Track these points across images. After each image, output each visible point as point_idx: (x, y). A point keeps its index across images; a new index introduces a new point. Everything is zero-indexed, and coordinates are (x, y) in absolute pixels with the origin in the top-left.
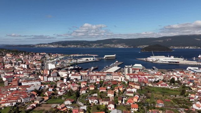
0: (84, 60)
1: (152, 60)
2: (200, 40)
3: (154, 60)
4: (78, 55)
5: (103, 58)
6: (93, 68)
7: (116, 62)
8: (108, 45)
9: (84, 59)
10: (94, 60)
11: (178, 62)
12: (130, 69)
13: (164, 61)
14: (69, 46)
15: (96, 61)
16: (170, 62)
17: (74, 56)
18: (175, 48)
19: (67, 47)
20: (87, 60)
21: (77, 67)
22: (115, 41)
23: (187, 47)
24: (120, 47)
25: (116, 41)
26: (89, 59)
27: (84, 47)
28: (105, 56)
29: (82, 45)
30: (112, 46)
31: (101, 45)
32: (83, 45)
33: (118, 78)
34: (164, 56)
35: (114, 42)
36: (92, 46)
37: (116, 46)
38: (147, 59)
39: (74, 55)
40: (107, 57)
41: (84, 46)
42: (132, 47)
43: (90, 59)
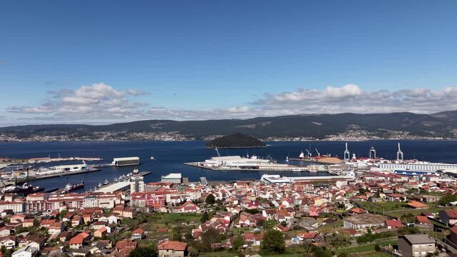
0: (57, 171)
1: (211, 165)
2: (320, 124)
3: (215, 165)
4: (48, 160)
5: (108, 165)
6: (68, 187)
7: (135, 171)
8: (140, 134)
9: (59, 169)
10: (85, 170)
11: (257, 167)
12: (140, 182)
13: (233, 167)
14: (37, 138)
15: (88, 172)
16: (244, 167)
17: (39, 162)
18: (276, 140)
19: (29, 140)
20: (67, 169)
21: (27, 187)
22: (157, 125)
23: (297, 139)
24: (167, 139)
25: (160, 126)
26: (71, 167)
27: (77, 140)
28: (116, 160)
29: (73, 135)
30: (149, 136)
31: (123, 135)
32: (76, 136)
33: (109, 203)
34: (239, 157)
35: (154, 127)
36: (98, 138)
37: (157, 138)
38: (203, 163)
39: (36, 161)
40: (119, 162)
41: (80, 136)
42: (193, 139)
43: (75, 168)
